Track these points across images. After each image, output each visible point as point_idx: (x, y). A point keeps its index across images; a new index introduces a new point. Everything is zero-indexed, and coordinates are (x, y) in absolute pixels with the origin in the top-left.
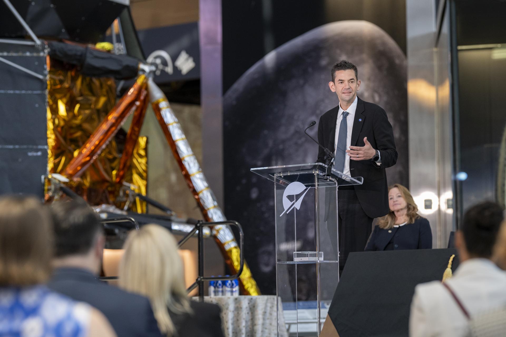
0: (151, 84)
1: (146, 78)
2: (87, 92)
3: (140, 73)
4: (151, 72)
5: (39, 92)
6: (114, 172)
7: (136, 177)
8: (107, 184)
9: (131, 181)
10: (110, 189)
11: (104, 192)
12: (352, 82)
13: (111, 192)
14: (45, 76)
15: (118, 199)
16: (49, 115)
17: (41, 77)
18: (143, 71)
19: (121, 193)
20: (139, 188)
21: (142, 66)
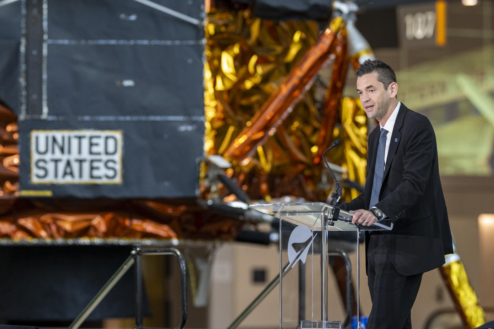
0: (351, 30)
1: (344, 23)
2: (268, 40)
3: (336, 14)
4: (350, 13)
5: (191, 42)
6: (315, 149)
7: (351, 155)
8: (300, 167)
9: (342, 160)
10: (307, 173)
11: (296, 177)
12: (372, 91)
13: (308, 178)
14: (201, 19)
15: (321, 186)
16: (208, 74)
17: (195, 21)
18: (340, 12)
19: (324, 179)
20: (356, 170)
21: (337, 5)
